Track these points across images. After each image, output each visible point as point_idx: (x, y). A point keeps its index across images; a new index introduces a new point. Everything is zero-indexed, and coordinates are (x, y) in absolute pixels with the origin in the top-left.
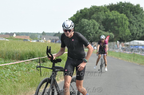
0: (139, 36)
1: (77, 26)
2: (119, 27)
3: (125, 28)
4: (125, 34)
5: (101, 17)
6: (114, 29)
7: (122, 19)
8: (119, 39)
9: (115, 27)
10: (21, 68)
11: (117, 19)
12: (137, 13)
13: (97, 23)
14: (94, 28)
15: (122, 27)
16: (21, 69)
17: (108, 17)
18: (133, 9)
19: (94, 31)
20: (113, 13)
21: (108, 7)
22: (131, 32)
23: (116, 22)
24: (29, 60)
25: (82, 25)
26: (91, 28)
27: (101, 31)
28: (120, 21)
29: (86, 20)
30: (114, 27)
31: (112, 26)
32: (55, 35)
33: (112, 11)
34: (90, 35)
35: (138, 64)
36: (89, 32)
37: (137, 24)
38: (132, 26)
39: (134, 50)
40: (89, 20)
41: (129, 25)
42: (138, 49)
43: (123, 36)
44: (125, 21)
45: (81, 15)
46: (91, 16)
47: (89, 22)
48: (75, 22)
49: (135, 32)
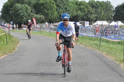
1: (12, 10)
2: (48, 10)
3: (54, 11)
4: (53, 16)
5: (32, 2)
6: (44, 12)
7: (51, 3)
8: (48, 21)
9: (45, 10)
11: (46, 3)
13: (29, 7)
14: (26, 11)
15: (51, 10)
17: (38, 2)
19: (27, 14)
22: (58, 14)
23: (46, 5)
25: (16, 9)
26: (24, 11)
27: (33, 14)
28: (49, 5)
29: (19, 5)
30: (44, 10)
31: (42, 9)
34: (23, 18)
36: (23, 15)
37: (63, 7)
38: (59, 9)
40: (22, 5)
41: (57, 8)
43: (52, 18)
44: (53, 4)
46: (24, 1)
47: (22, 6)
48: (9, 7)
49: (61, 14)
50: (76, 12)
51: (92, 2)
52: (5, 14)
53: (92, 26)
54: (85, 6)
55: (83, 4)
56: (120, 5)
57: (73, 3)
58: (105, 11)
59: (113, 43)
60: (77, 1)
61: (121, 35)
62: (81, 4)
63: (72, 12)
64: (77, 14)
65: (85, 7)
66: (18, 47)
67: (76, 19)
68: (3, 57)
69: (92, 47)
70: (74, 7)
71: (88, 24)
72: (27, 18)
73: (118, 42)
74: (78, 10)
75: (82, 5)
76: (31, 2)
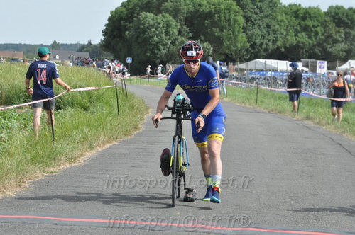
0: (266, 50)
1: (132, 27)
2: (222, 30)
3: (237, 33)
4: (235, 46)
5: (182, 8)
6: (213, 34)
7: (229, 12)
8: (223, 57)
9: (214, 29)
10: (7, 123)
11: (218, 12)
13: (173, 22)
14: (167, 32)
15: (229, 31)
16: (9, 124)
17: (197, 8)
19: (169, 39)
22: (249, 41)
23: (216, 17)
24: (27, 104)
25: (142, 27)
26: (162, 33)
27: (183, 38)
28: (225, 18)
29: (150, 15)
30: (212, 30)
31: (207, 28)
32: (82, 48)
34: (159, 49)
35: (266, 110)
36: (157, 43)
37: (261, 24)
38: (251, 28)
39: (257, 81)
40: (156, 15)
41: (245, 25)
42: (265, 79)
43: (231, 51)
45: (138, 3)
46: (161, 6)
47: (157, 19)
48: (124, 20)
49: (257, 41)
50: (295, 36)
51: (337, 11)
52: (115, 37)
53: (335, 72)
54: (318, 20)
55: (312, 15)
57: (286, 14)
60: (299, 8)
62: (307, 15)
63: (285, 36)
64: (298, 42)
65: (320, 24)
66: (145, 121)
67: (293, 55)
68: (108, 145)
69: (336, 128)
70: (289, 22)
71: (324, 68)
72: (168, 49)
74: (300, 30)
75: (310, 18)
76: (180, 10)
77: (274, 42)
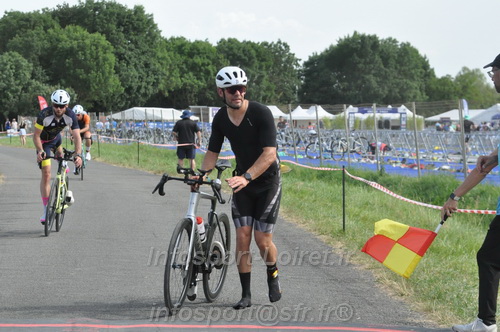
2: (88, 71)
3: (107, 74)
4: (106, 91)
5: (34, 44)
6: (76, 77)
7: (97, 49)
8: (91, 106)
9: (78, 71)
11: (82, 48)
12: (138, 30)
13: (24, 62)
14: (16, 76)
15: (97, 71)
17: (55, 43)
18: (126, 20)
19: (19, 85)
20: (69, 31)
21: (54, 14)
22: (123, 85)
23: (80, 55)
26: (10, 76)
27: (38, 83)
28: (91, 54)
30: (75, 72)
31: (68, 69)
33: (67, 27)
34: (7, 97)
36: (4, 89)
37: (137, 62)
38: (125, 68)
39: (136, 134)
41: (118, 65)
42: (145, 132)
43: (101, 97)
44: (105, 53)
46: (7, 42)
49: (133, 84)
50: (181, 77)
51: (231, 45)
54: (208, 57)
55: (201, 51)
56: (319, 54)
57: (168, 50)
58: (273, 72)
59: (305, 175)
61: (326, 150)
62: (195, 51)
63: (169, 77)
64: (185, 84)
65: (210, 62)
67: (179, 101)
70: (172, 60)
72: (19, 96)
73: (318, 171)
74: (186, 70)
75: (199, 54)
76: (33, 46)
77: (155, 85)
